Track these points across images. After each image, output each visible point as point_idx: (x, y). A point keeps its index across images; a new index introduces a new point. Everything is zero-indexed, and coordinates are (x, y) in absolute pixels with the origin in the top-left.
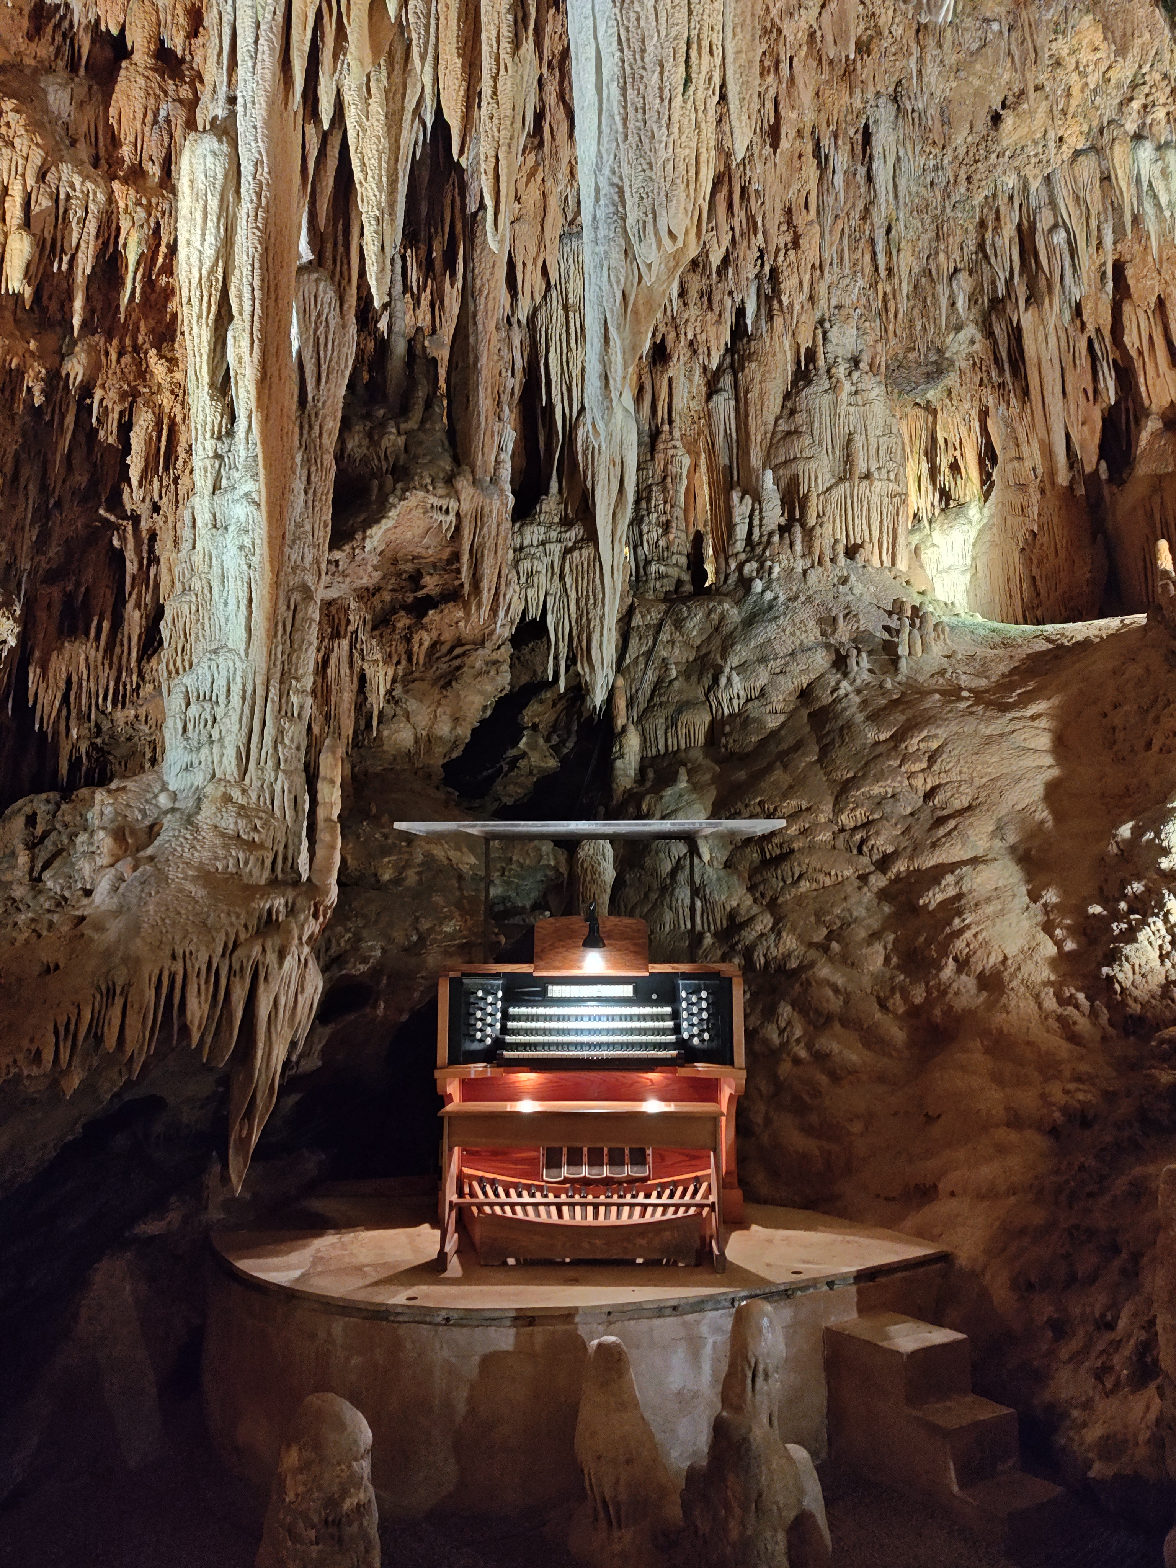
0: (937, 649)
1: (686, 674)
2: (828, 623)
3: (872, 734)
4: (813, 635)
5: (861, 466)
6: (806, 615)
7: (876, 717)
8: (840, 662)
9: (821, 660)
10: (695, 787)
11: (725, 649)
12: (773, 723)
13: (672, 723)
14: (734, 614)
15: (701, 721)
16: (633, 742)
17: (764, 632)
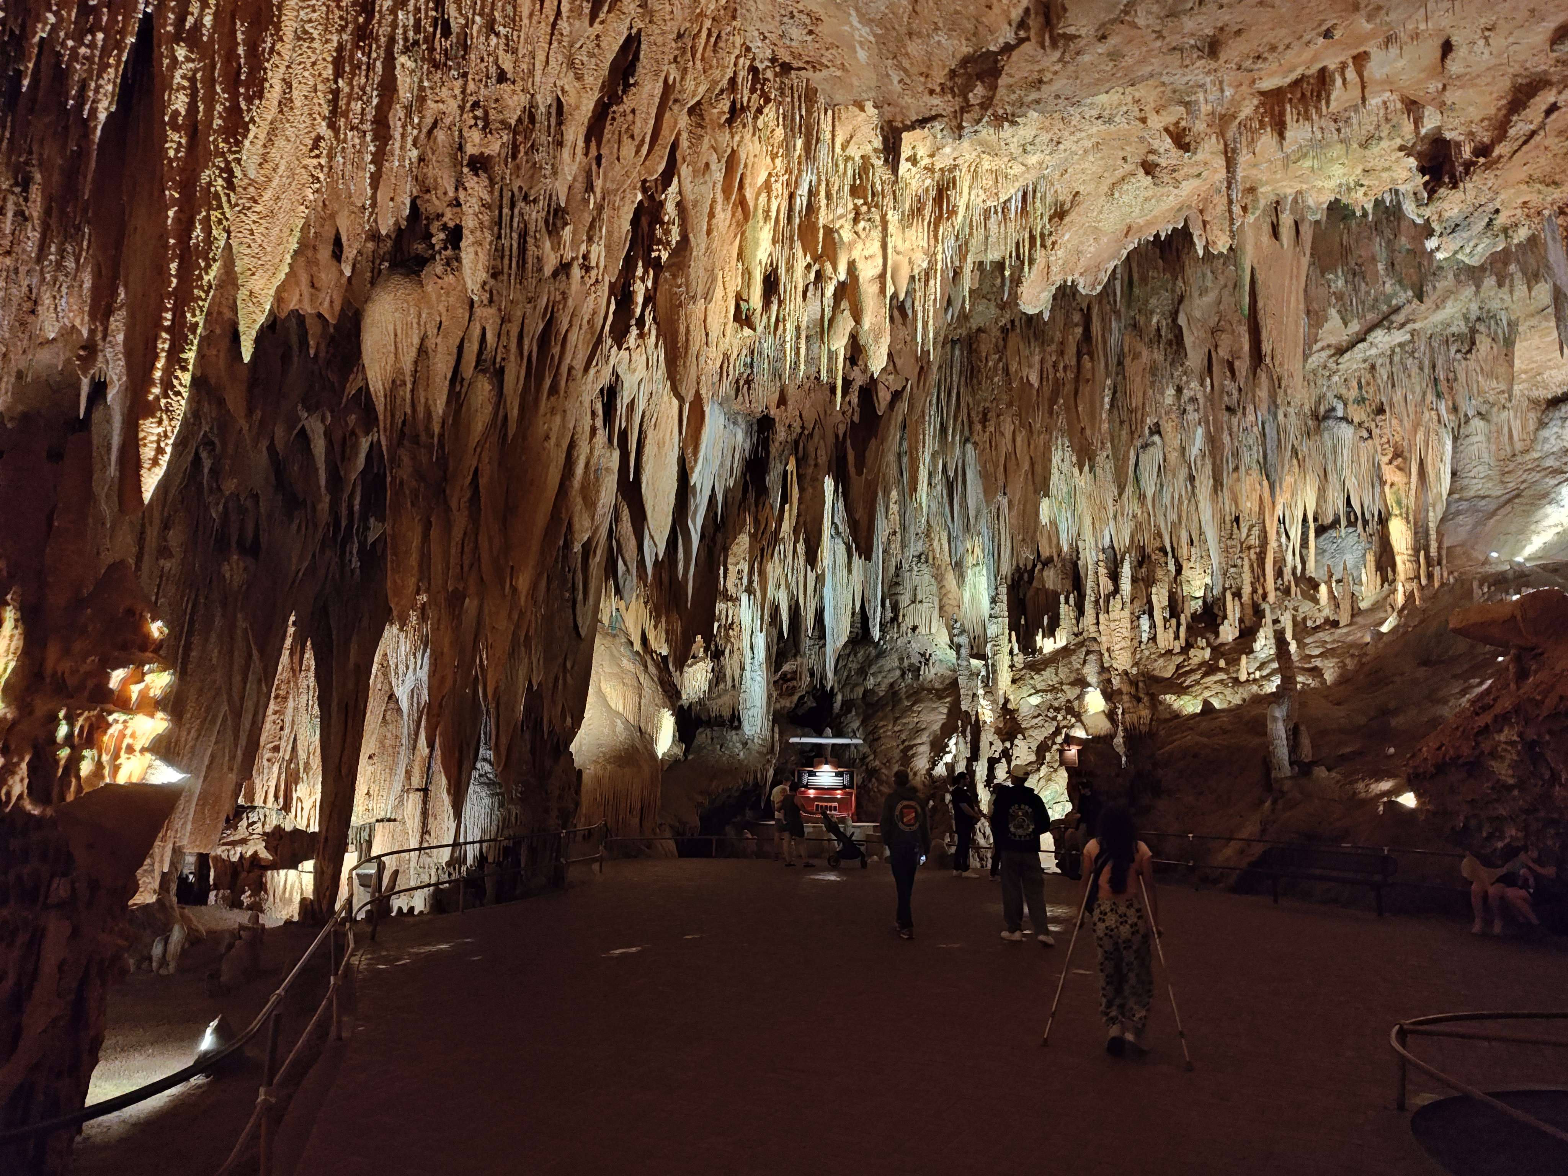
0: (933, 671)
1: (856, 673)
2: (901, 660)
3: (907, 703)
4: (897, 664)
5: (919, 598)
6: (895, 656)
7: (908, 698)
8: (903, 674)
9: (898, 673)
10: (857, 715)
11: (869, 667)
12: (882, 694)
13: (852, 691)
14: (874, 652)
15: (860, 691)
16: (839, 697)
17: (881, 662)
